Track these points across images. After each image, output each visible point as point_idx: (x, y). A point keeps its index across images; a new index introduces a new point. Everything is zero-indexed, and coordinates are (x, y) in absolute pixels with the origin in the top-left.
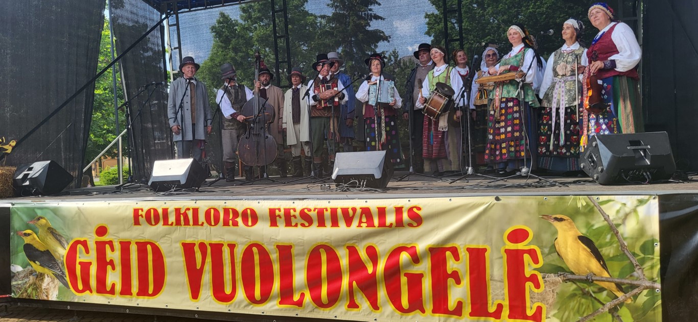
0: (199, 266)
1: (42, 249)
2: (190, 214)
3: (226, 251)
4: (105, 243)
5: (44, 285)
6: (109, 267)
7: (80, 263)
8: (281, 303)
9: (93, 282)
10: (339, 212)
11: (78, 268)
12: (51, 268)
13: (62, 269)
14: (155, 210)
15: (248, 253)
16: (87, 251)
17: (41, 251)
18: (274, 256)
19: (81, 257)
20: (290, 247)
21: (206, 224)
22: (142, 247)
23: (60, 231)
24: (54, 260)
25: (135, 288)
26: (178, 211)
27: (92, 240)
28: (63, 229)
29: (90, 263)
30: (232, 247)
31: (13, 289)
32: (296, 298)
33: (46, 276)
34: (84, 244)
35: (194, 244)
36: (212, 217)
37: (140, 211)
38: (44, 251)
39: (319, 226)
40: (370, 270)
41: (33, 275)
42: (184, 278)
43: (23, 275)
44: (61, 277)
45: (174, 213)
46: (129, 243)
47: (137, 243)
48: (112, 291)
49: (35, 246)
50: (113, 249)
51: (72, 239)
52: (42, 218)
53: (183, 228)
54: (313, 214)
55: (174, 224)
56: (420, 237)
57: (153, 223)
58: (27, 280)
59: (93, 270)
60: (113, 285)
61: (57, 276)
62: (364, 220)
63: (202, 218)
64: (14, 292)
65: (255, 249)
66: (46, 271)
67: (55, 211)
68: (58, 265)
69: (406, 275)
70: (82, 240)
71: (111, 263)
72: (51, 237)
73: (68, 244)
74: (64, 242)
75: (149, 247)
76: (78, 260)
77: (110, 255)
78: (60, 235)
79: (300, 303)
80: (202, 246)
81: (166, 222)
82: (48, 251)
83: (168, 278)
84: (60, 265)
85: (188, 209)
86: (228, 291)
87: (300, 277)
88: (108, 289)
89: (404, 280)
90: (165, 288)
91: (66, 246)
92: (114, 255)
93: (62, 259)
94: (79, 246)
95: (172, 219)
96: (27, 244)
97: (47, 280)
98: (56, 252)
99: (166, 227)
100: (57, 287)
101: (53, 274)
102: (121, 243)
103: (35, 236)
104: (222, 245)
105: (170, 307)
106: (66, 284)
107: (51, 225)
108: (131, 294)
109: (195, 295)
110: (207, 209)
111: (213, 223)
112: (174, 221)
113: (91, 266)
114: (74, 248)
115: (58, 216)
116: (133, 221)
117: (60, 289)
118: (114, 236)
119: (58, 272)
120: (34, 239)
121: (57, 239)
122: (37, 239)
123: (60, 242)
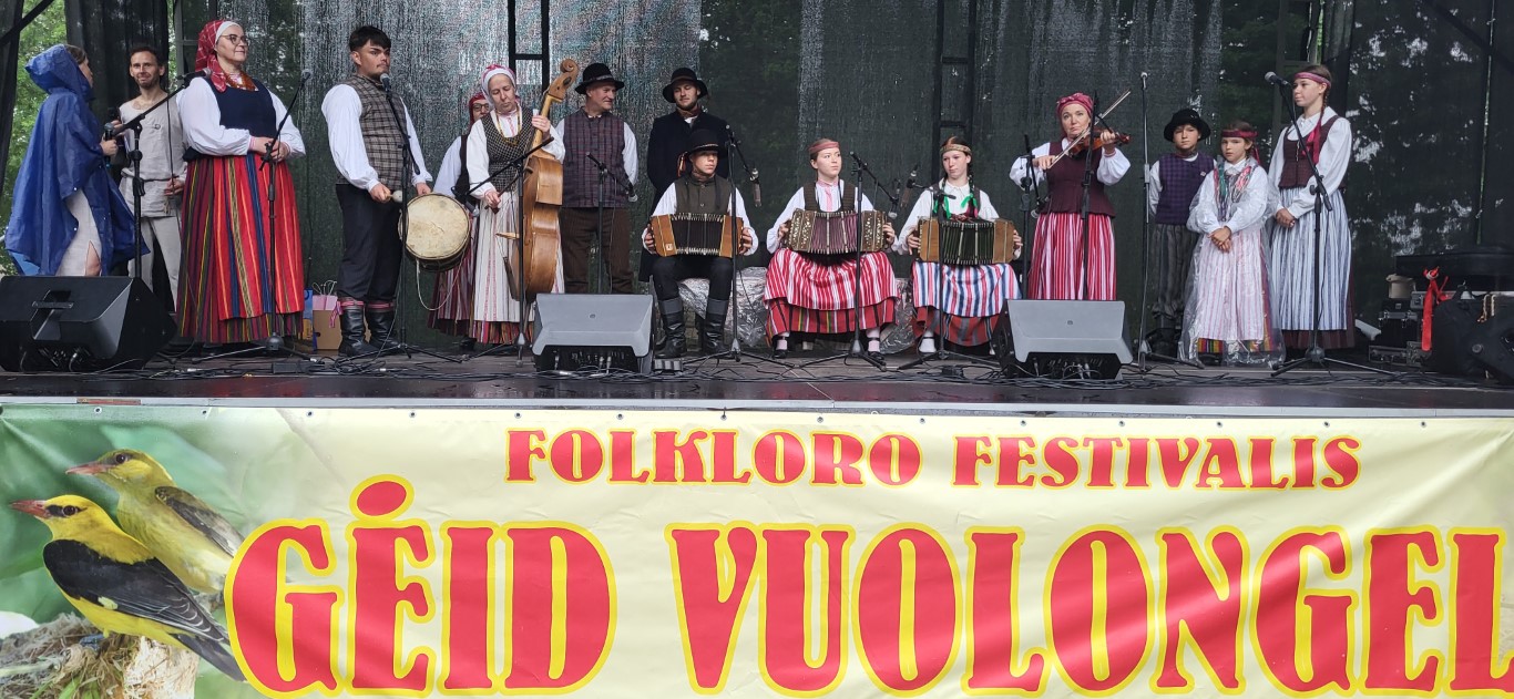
0: (724, 596)
1: (127, 557)
2: (706, 450)
3: (816, 552)
4: (391, 534)
5: (134, 674)
6: (404, 608)
7: (290, 598)
8: (972, 683)
9: (343, 655)
10: (1157, 448)
11: (284, 616)
12: (166, 615)
13: (212, 617)
14: (587, 438)
15: (883, 563)
16: (320, 558)
17: (124, 566)
18: (962, 563)
19: (294, 575)
20: (1013, 537)
21: (756, 477)
22: (531, 545)
24: (180, 590)
25: (499, 666)
26: (664, 440)
27: (341, 526)
28: (222, 493)
29: (332, 597)
30: (836, 539)
32: (1019, 668)
33: (143, 644)
34: (312, 540)
35: (716, 534)
36: (779, 459)
37: (533, 439)
38: (137, 564)
39: (1093, 483)
40: (1223, 592)
41: (84, 644)
42: (674, 632)
43: (39, 644)
44: (208, 646)
45: (652, 446)
46: (486, 533)
47: (512, 533)
48: (416, 680)
49: (96, 547)
50: (421, 551)
51: (259, 523)
52: (132, 456)
53: (679, 487)
54: (1083, 455)
55: (652, 475)
56: (1351, 512)
57: (577, 472)
58: (55, 660)
59: (344, 619)
60: (421, 660)
61: (190, 643)
62: (1214, 468)
63: (744, 459)
65: (907, 548)
66: (142, 626)
67: (193, 437)
68: (194, 605)
69: (1309, 600)
70: (301, 524)
71: (416, 595)
72: (171, 517)
73: (242, 539)
74: (221, 533)
75: (557, 546)
76: (283, 589)
77: (407, 567)
78: (207, 513)
79: (1030, 683)
80: (742, 541)
81: (622, 472)
82: (154, 561)
83: (620, 631)
84: (206, 607)
85: (701, 435)
86: (815, 655)
87: (1031, 615)
89: (1303, 615)
90: (608, 660)
91: (231, 545)
92: (435, 573)
93: (217, 587)
94: (288, 548)
95: (644, 460)
96: (63, 544)
97: (146, 656)
98: (192, 565)
99: (622, 485)
100: (190, 676)
101: (175, 636)
102: (452, 532)
103: (100, 514)
104: (806, 534)
106: (229, 667)
107: (171, 478)
108: (488, 684)
109: (708, 675)
110: (760, 434)
111: (780, 474)
112: (652, 468)
113: (334, 607)
114: (264, 553)
115: (204, 449)
116: (505, 469)
117: (201, 684)
118: (430, 510)
119: (195, 629)
120: (94, 524)
121: (195, 524)
122: (110, 524)
123: (209, 534)
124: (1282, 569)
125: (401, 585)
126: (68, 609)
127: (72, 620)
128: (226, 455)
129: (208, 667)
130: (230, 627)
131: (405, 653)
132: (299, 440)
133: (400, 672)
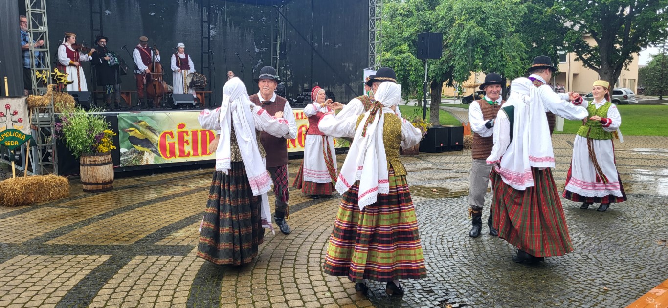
1: (142, 138)
4: (184, 132)
5: (144, 157)
6: (185, 144)
7: (168, 143)
9: (177, 152)
11: (168, 146)
12: (149, 147)
16: (172, 137)
17: (142, 140)
19: (169, 140)
22: (203, 133)
23: (154, 128)
24: (151, 143)
25: (200, 152)
27: (175, 131)
29: (174, 143)
31: (121, 162)
34: (171, 134)
38: (144, 139)
41: (136, 153)
43: (128, 153)
44: (156, 152)
46: (197, 131)
48: (188, 155)
49: (137, 137)
50: (187, 134)
51: (163, 131)
52: (142, 121)
58: (131, 156)
59: (177, 146)
60: (189, 152)
61: (153, 151)
64: (122, 164)
66: (145, 149)
67: (152, 118)
68: (153, 145)
70: (169, 131)
71: (187, 142)
72: (149, 131)
73: (160, 134)
74: (157, 133)
76: (167, 142)
77: (186, 138)
78: (154, 130)
82: (147, 138)
84: (155, 146)
88: (186, 154)
91: (158, 135)
92: (190, 138)
93: (157, 142)
94: (167, 135)
96: (131, 136)
97: (146, 155)
98: (152, 139)
100: (153, 157)
101: (150, 151)
102: (192, 131)
103: (137, 131)
106: (159, 155)
107: (149, 124)
108: (198, 155)
113: (175, 145)
114: (164, 136)
115: (154, 120)
117: (155, 158)
118: (189, 128)
119: (153, 149)
120: (136, 133)
121: (152, 132)
122: (139, 132)
123: (155, 133)
125: (185, 140)
126: (133, 147)
127: (134, 149)
128: (157, 120)
129: (156, 155)
130: (159, 149)
131: (186, 151)
132: (169, 117)
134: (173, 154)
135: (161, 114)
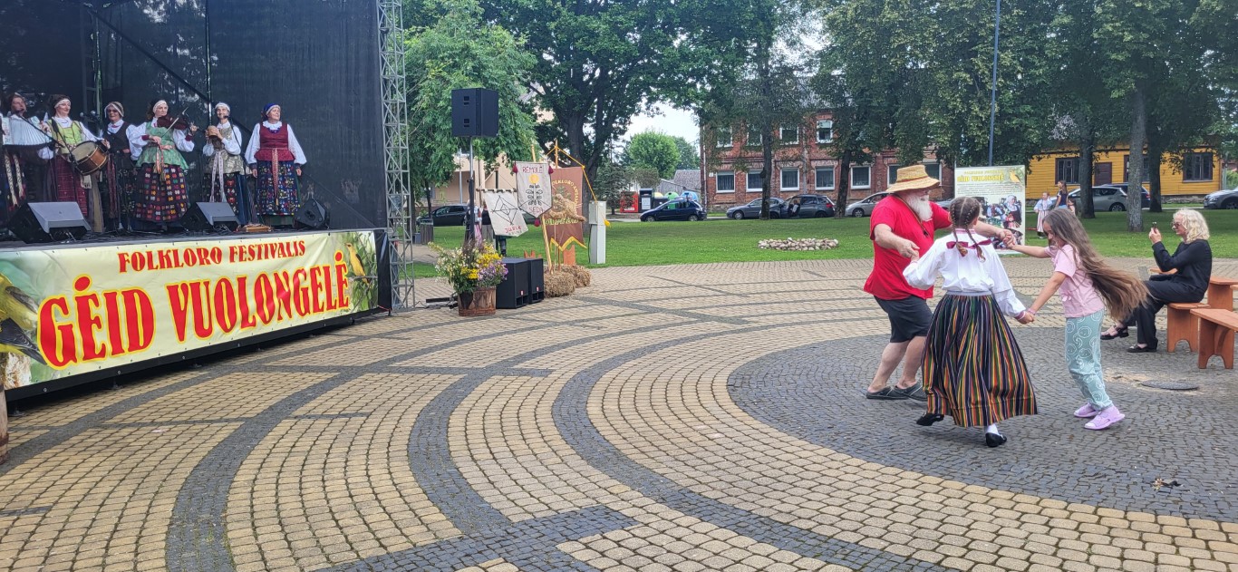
0: (182, 308)
2: (171, 256)
3: (203, 288)
4: (86, 298)
5: (9, 369)
6: (94, 326)
7: (60, 328)
8: (242, 327)
9: (79, 348)
10: (269, 247)
11: (59, 334)
12: (16, 342)
13: (32, 340)
14: (140, 254)
15: (219, 287)
16: (66, 311)
18: (235, 288)
19: (59, 319)
20: (245, 278)
21: (185, 264)
22: (129, 295)
23: (25, 291)
24: (19, 330)
25: (125, 345)
26: (160, 253)
27: (71, 296)
28: (30, 287)
29: (71, 326)
30: (207, 284)
32: (251, 320)
33: (10, 356)
34: (62, 303)
35: (177, 286)
36: (190, 258)
37: (126, 256)
39: (259, 259)
40: (287, 290)
42: (171, 324)
44: (32, 352)
45: (158, 256)
46: (115, 294)
47: (122, 293)
48: (103, 354)
50: (97, 304)
51: (44, 299)
53: (166, 270)
54: (256, 250)
55: (159, 267)
56: (305, 262)
57: (139, 268)
59: (77, 333)
60: (104, 346)
61: (27, 352)
62: (280, 252)
63: (181, 260)
65: (223, 284)
66: (8, 348)
67: (17, 264)
68: (25, 337)
69: (302, 289)
70: (58, 298)
71: (97, 321)
72: (13, 299)
73: (38, 306)
74: (30, 304)
75: (136, 295)
76: (56, 325)
77: (94, 311)
78: (25, 296)
79: (254, 324)
80: (184, 286)
81: (151, 267)
82: (10, 320)
83: (157, 325)
85: (169, 251)
86: (206, 326)
87: (251, 303)
89: (301, 293)
90: (155, 337)
91: (35, 309)
92: (99, 311)
93: (34, 326)
94: (55, 307)
95: (156, 262)
97: (12, 360)
98: (25, 319)
99: (151, 271)
100: (28, 367)
101: (21, 350)
102: (105, 295)
104: (200, 283)
105: (161, 355)
106: (41, 360)
107: (12, 283)
108: (123, 351)
109: (181, 337)
110: (184, 250)
111: (191, 263)
112: (159, 264)
113: (73, 330)
114: (46, 312)
115: (21, 270)
116: (119, 268)
117: (33, 369)
118: (97, 288)
119: (27, 346)
121: (22, 302)
123: (27, 306)
124: (296, 281)
125: (93, 318)
128: (30, 271)
131: (99, 343)
132: (54, 263)
133: (97, 352)
134: (70, 354)
135: (35, 255)
